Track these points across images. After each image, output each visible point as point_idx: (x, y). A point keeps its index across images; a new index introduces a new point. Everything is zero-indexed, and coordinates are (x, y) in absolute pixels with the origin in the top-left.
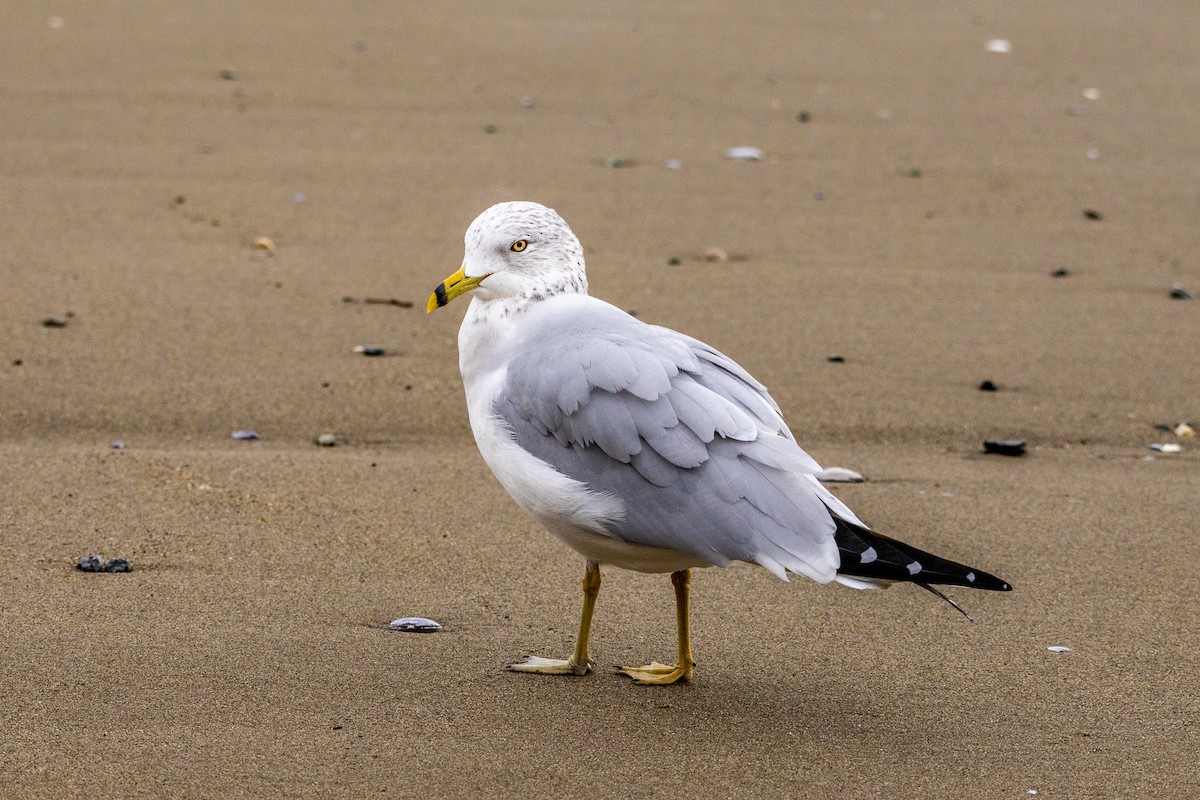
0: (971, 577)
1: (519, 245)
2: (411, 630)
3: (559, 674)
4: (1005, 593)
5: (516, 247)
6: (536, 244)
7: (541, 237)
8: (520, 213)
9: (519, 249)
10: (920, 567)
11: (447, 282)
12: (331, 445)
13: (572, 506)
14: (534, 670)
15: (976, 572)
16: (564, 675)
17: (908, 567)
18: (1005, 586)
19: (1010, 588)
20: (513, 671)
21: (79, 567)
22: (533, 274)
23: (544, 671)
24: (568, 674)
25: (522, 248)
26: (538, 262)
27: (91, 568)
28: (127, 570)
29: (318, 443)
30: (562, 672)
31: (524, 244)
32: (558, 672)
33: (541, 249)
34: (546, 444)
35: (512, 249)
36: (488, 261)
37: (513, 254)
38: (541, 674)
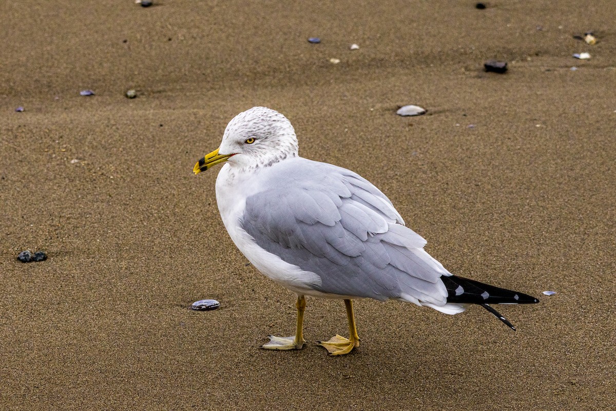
0: (517, 297)
1: (250, 140)
2: (204, 310)
3: (289, 350)
4: (536, 304)
5: (248, 141)
6: (260, 140)
7: (262, 135)
8: (248, 123)
9: (250, 142)
10: (488, 295)
11: (207, 156)
12: (135, 97)
13: (291, 278)
14: (275, 349)
15: (519, 294)
16: (291, 350)
17: (482, 295)
18: (535, 301)
19: (538, 301)
20: (264, 349)
21: (19, 259)
22: (256, 156)
23: (280, 349)
24: (293, 349)
25: (252, 142)
26: (260, 150)
27: (25, 260)
28: (45, 259)
29: (127, 96)
30: (290, 348)
31: (253, 140)
32: (287, 349)
33: (263, 143)
34: (273, 245)
35: (246, 142)
36: (232, 147)
37: (246, 145)
38: (279, 350)
